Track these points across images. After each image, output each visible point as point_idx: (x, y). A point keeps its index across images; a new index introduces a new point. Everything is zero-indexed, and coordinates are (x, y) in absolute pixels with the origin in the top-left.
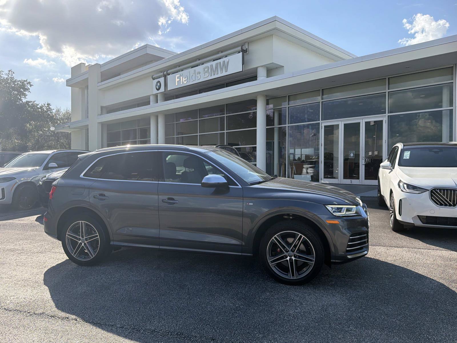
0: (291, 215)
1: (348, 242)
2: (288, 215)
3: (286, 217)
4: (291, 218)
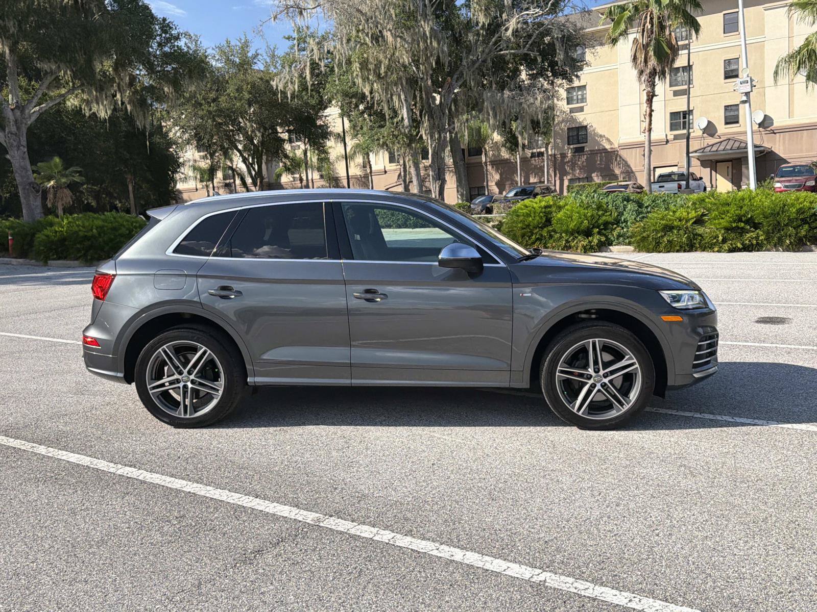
0: (594, 311)
1: (696, 349)
2: (587, 312)
3: (583, 316)
4: (593, 316)
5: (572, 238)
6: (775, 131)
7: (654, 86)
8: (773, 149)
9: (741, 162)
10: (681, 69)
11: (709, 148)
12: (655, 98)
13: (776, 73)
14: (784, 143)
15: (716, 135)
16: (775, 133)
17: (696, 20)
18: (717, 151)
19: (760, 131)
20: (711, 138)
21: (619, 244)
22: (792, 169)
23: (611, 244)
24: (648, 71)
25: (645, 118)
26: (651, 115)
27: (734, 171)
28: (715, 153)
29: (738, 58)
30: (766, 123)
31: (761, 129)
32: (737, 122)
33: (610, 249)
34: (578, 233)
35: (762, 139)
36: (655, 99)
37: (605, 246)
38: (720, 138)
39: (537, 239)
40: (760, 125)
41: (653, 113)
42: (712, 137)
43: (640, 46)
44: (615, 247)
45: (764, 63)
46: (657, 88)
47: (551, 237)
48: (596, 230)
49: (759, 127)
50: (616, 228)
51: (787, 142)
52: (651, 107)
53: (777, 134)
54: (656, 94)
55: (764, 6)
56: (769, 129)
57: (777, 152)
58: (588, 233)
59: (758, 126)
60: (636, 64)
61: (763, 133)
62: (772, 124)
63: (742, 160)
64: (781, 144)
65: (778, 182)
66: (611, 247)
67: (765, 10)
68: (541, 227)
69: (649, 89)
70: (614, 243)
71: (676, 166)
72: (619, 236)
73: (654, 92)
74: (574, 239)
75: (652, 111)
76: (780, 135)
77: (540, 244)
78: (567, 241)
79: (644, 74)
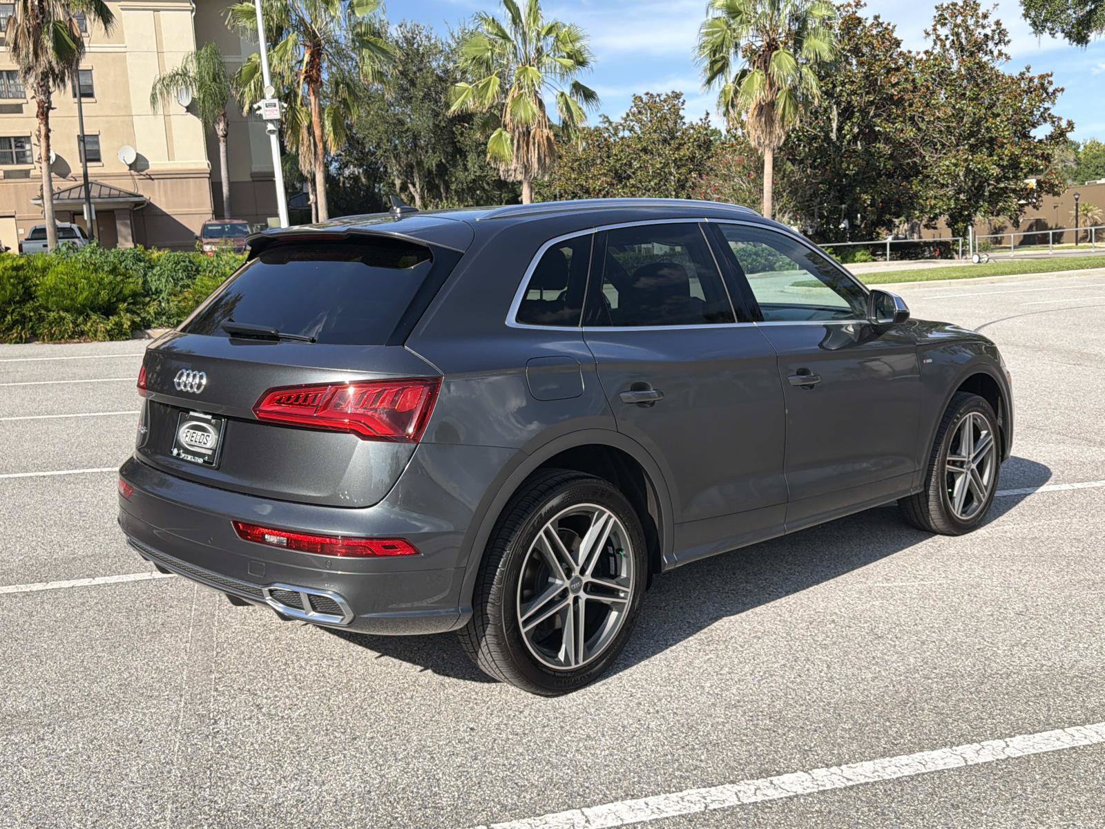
5: (81, 318)
6: (153, 177)
7: (50, 93)
8: (151, 201)
9: (114, 216)
10: (4, 74)
11: (66, 194)
12: (51, 111)
13: (154, 97)
14: (165, 191)
15: (70, 175)
16: (153, 179)
17: (106, 6)
18: (79, 198)
19: (131, 175)
20: (62, 179)
21: (161, 326)
22: (219, 228)
23: (149, 327)
24: (40, 70)
25: (39, 141)
26: (47, 137)
27: (101, 229)
28: (75, 201)
29: (90, 70)
30: (139, 165)
31: (132, 172)
32: (99, 160)
33: (148, 334)
34: (94, 310)
35: (136, 185)
36: (51, 113)
37: (140, 330)
38: (76, 180)
39: (15, 323)
40: (131, 166)
41: (50, 135)
42: (64, 178)
43: (23, 30)
44: (155, 330)
45: (127, 82)
46: (52, 98)
47: (41, 319)
48: (123, 306)
49: (130, 170)
50: (149, 302)
51: (169, 192)
52: (47, 124)
53: (156, 181)
54: (53, 106)
55: (122, 3)
56: (144, 173)
57: (157, 204)
58: (108, 310)
59: (128, 168)
60: (19, 56)
61: (136, 177)
62: (147, 166)
63: (115, 212)
64: (162, 193)
65: (208, 244)
66: (149, 331)
67: (122, 9)
68: (18, 302)
69: (42, 97)
70: (153, 325)
71: (13, 217)
72: (158, 314)
73: (50, 103)
74: (85, 321)
75: (48, 130)
76: (159, 183)
77: (22, 329)
78: (76, 324)
79: (33, 74)
